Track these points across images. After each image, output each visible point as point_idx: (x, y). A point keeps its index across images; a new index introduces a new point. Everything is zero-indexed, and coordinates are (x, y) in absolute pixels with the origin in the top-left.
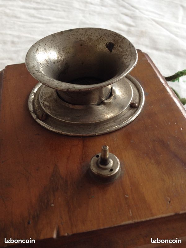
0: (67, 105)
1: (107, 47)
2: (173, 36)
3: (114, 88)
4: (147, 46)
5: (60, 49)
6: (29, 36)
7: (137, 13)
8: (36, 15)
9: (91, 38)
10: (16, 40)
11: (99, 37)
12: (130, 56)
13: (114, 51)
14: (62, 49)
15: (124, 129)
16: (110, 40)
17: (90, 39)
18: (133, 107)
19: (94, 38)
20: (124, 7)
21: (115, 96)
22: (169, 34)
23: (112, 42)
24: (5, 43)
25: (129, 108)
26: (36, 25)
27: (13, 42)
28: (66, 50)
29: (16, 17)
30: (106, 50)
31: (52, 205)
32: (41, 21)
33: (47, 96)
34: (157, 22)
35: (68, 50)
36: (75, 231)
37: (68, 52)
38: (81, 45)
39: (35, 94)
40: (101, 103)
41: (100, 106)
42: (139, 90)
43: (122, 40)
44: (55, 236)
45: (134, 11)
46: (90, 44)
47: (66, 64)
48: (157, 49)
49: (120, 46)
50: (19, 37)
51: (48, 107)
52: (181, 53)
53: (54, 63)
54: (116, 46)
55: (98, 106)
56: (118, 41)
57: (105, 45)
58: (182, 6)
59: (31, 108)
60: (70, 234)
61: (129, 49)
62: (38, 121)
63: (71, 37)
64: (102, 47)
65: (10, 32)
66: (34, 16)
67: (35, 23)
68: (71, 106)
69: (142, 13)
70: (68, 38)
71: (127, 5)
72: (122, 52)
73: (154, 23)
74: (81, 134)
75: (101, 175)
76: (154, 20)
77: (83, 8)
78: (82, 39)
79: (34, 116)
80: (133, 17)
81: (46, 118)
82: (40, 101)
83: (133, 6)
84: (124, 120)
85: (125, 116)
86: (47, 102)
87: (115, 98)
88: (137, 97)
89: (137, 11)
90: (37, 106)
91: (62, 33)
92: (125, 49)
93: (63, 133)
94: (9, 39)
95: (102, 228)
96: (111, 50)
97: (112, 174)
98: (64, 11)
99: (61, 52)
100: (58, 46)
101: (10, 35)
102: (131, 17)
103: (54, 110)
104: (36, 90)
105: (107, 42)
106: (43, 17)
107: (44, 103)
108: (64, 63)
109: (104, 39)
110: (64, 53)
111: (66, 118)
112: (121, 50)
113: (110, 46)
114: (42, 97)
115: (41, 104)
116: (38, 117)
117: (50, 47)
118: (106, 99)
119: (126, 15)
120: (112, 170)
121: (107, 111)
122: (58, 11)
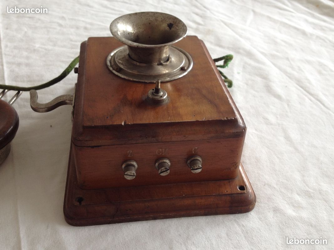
0: (135, 63)
1: (168, 26)
2: (237, 36)
3: (170, 56)
4: (211, 43)
5: (134, 25)
6: (102, 24)
7: (208, 13)
8: (109, 6)
9: (158, 19)
10: (88, 26)
11: (163, 19)
12: (182, 32)
13: (173, 29)
14: (135, 25)
15: (174, 81)
16: (171, 21)
17: (156, 20)
18: (183, 69)
19: (159, 19)
20: (196, 6)
21: (171, 61)
22: (234, 34)
23: (172, 23)
24: (78, 28)
25: (180, 70)
26: (108, 15)
27: (86, 28)
28: (138, 26)
29: (88, 6)
30: (167, 28)
31: (122, 112)
32: (113, 12)
33: (121, 57)
34: (225, 24)
35: (139, 26)
36: (135, 123)
37: (140, 28)
38: (150, 24)
39: (112, 57)
40: (161, 64)
41: (159, 66)
42: (189, 60)
43: (179, 22)
44: (123, 124)
45: (205, 11)
46: (156, 23)
47: (137, 36)
48: (220, 46)
49: (177, 26)
50: (91, 24)
51: (122, 64)
52: (241, 51)
53: (129, 34)
54: (174, 26)
55: (158, 66)
56: (176, 22)
57: (167, 24)
58: (254, 11)
59: (109, 64)
60: (132, 123)
61: (182, 28)
62: (114, 72)
63: (143, 17)
64: (164, 26)
65: (83, 19)
66: (106, 7)
67: (108, 13)
68: (138, 64)
69: (213, 14)
70: (140, 18)
71: (199, 5)
72: (178, 29)
73: (222, 24)
74: (144, 81)
75: (155, 98)
76: (223, 22)
77: (156, 4)
78: (151, 19)
79: (111, 69)
80: (203, 17)
81: (120, 70)
82: (116, 60)
83: (205, 7)
84: (174, 76)
85: (176, 74)
86: (121, 61)
87: (171, 62)
88: (187, 65)
89: (208, 11)
90: (113, 63)
91: (136, 14)
92: (180, 28)
93: (131, 79)
94: (82, 25)
95: (151, 122)
96: (170, 28)
97: (161, 99)
98: (137, 5)
99: (135, 27)
100: (133, 22)
101: (83, 21)
102: (201, 17)
103: (126, 66)
104: (112, 54)
105: (168, 22)
106: (116, 8)
107: (118, 61)
108: (136, 35)
109: (166, 20)
110: (137, 28)
111: (134, 71)
112: (177, 28)
113: (170, 26)
114: (117, 58)
115: (117, 62)
116: (114, 69)
117: (127, 23)
118: (164, 62)
119: (197, 14)
120: (161, 97)
121: (163, 69)
122: (130, 4)
